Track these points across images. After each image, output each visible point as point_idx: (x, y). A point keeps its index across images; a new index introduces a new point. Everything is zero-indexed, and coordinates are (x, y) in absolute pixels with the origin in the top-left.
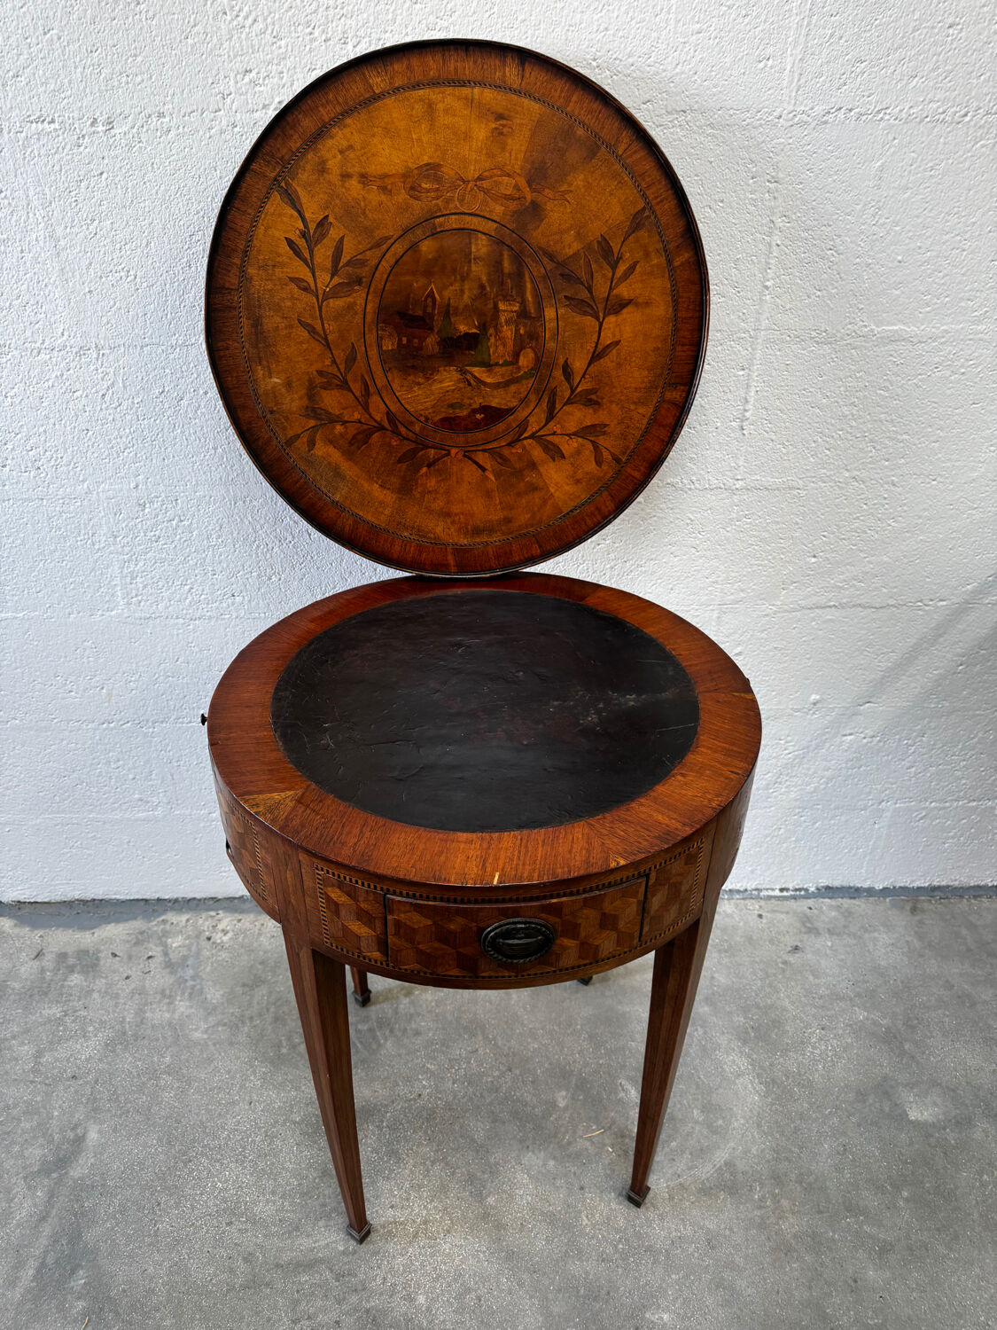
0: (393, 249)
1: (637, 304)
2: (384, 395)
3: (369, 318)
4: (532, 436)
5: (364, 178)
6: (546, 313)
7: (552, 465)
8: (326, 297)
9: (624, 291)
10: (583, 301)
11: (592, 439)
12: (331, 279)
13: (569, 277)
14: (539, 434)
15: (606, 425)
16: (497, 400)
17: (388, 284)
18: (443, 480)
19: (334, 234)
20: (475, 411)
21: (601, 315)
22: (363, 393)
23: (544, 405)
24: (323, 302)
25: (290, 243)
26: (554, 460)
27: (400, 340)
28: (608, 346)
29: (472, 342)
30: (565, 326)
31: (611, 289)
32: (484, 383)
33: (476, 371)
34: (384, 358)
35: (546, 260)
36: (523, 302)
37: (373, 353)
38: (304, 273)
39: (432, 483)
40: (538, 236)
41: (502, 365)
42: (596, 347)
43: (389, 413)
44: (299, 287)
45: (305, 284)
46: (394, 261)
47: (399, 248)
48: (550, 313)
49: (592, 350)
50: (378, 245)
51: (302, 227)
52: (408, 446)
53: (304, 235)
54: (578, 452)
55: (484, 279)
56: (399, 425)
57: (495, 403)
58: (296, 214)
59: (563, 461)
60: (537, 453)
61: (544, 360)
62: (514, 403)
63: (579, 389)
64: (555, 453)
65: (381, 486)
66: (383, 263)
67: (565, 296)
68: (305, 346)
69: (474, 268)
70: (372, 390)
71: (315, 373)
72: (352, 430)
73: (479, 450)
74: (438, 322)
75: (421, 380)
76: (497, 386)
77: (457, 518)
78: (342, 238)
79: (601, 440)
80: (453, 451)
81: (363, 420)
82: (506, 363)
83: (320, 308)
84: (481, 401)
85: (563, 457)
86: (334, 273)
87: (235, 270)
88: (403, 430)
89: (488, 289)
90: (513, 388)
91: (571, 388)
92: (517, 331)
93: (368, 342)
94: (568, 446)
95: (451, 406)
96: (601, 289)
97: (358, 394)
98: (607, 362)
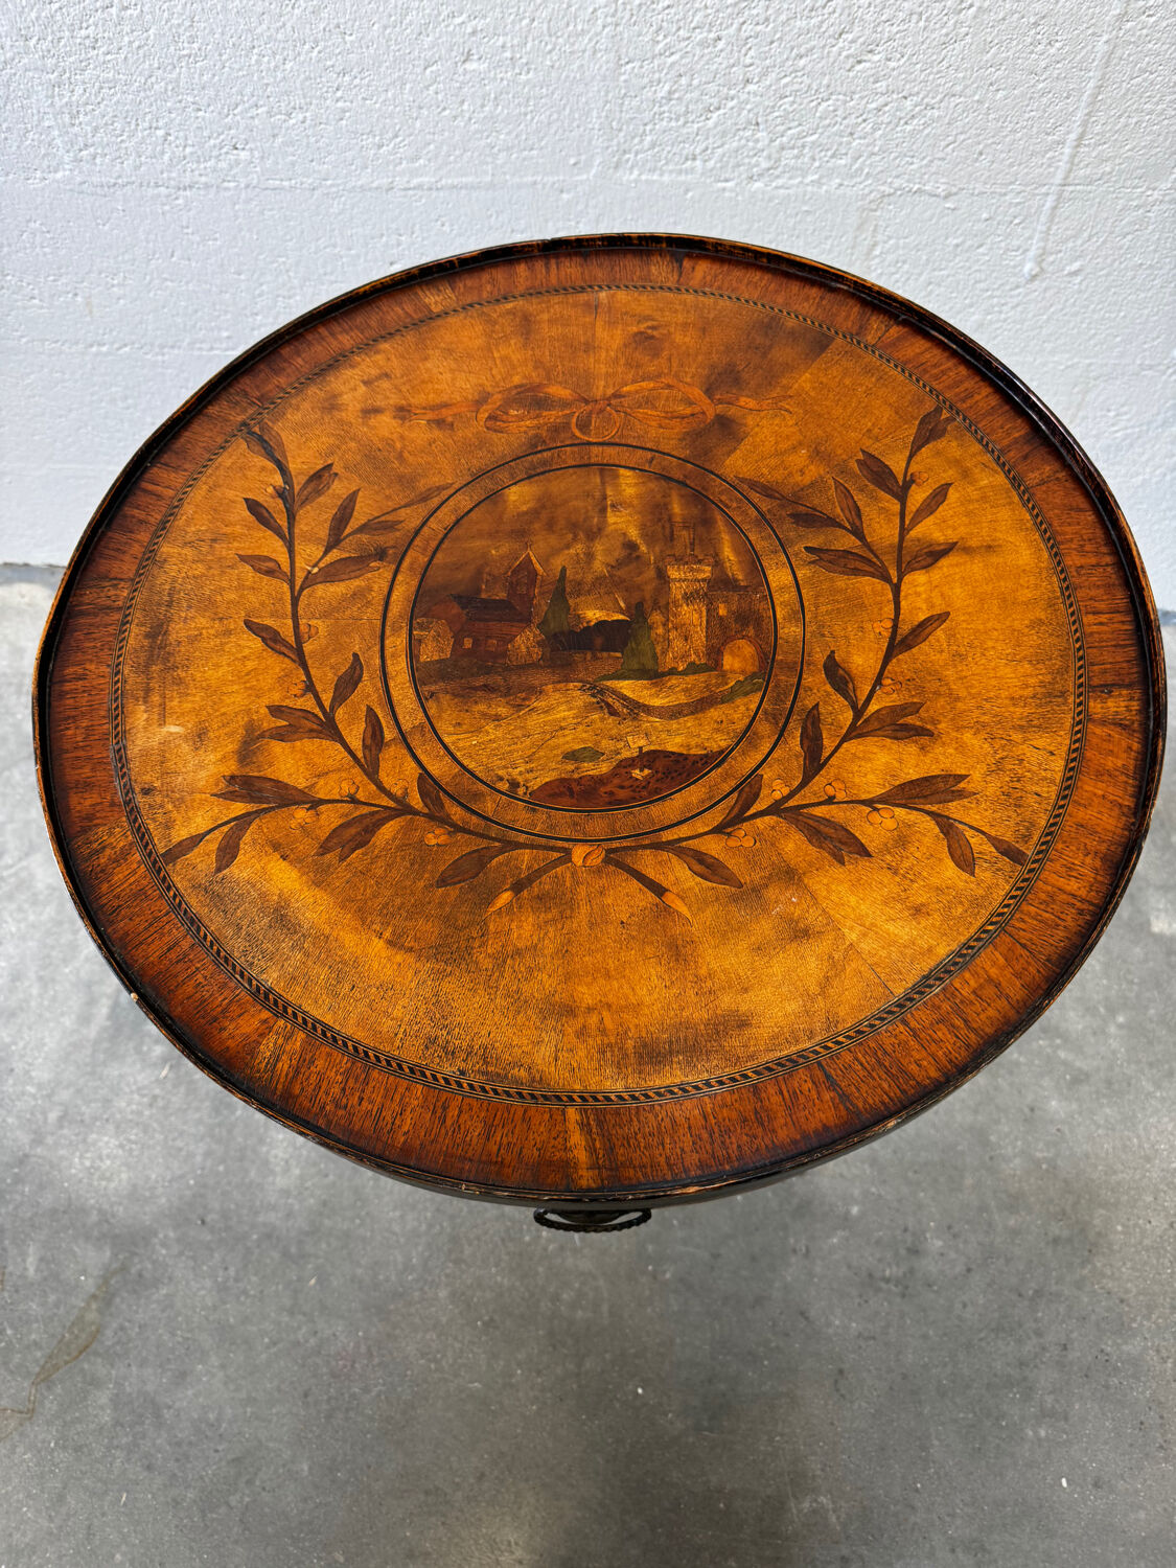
0: (451, 502)
1: (967, 550)
2: (415, 742)
3: (396, 609)
4: (775, 809)
5: (403, 412)
6: (770, 578)
7: (838, 871)
8: (310, 580)
9: (930, 530)
10: (847, 552)
11: (934, 808)
12: (326, 553)
13: (811, 519)
14: (791, 803)
15: (962, 777)
16: (678, 740)
17: (439, 555)
18: (554, 920)
19: (339, 489)
20: (631, 763)
21: (893, 574)
22: (369, 742)
23: (794, 742)
25: (253, 506)
26: (842, 863)
27: (458, 642)
28: (922, 625)
29: (612, 637)
30: (817, 597)
31: (904, 530)
32: (648, 710)
33: (627, 687)
34: (419, 676)
35: (755, 497)
36: (718, 563)
37: (399, 668)
38: (272, 548)
39: (525, 929)
40: (737, 463)
41: (684, 673)
42: (895, 627)
43: (425, 777)
44: (259, 570)
45: (271, 565)
46: (453, 518)
47: (464, 501)
48: (779, 577)
49: (887, 634)
50: (424, 499)
51: (278, 480)
52: (465, 845)
53: (280, 494)
54: (902, 840)
55: (634, 534)
56: (447, 802)
57: (674, 744)
58: (270, 465)
59: (864, 862)
60: (794, 845)
61: (779, 657)
62: (721, 742)
63: (873, 707)
64: (843, 846)
65: (390, 943)
66: (433, 523)
67: (806, 548)
68: (250, 665)
69: (611, 518)
70: (389, 734)
71: (264, 711)
72: (330, 818)
73: (645, 847)
74: (542, 604)
75: (502, 711)
76: (674, 713)
77: (593, 1020)
78: (354, 495)
79: (954, 809)
80: (579, 853)
81: (361, 796)
82: (693, 669)
83: (295, 601)
84: (642, 742)
85: (864, 852)
86: (334, 542)
88: (456, 813)
89: (643, 548)
90: (714, 713)
91: (854, 706)
92: (711, 612)
93: (388, 652)
94: (875, 829)
95: (572, 756)
96: (882, 529)
97: (356, 743)
98: (931, 652)
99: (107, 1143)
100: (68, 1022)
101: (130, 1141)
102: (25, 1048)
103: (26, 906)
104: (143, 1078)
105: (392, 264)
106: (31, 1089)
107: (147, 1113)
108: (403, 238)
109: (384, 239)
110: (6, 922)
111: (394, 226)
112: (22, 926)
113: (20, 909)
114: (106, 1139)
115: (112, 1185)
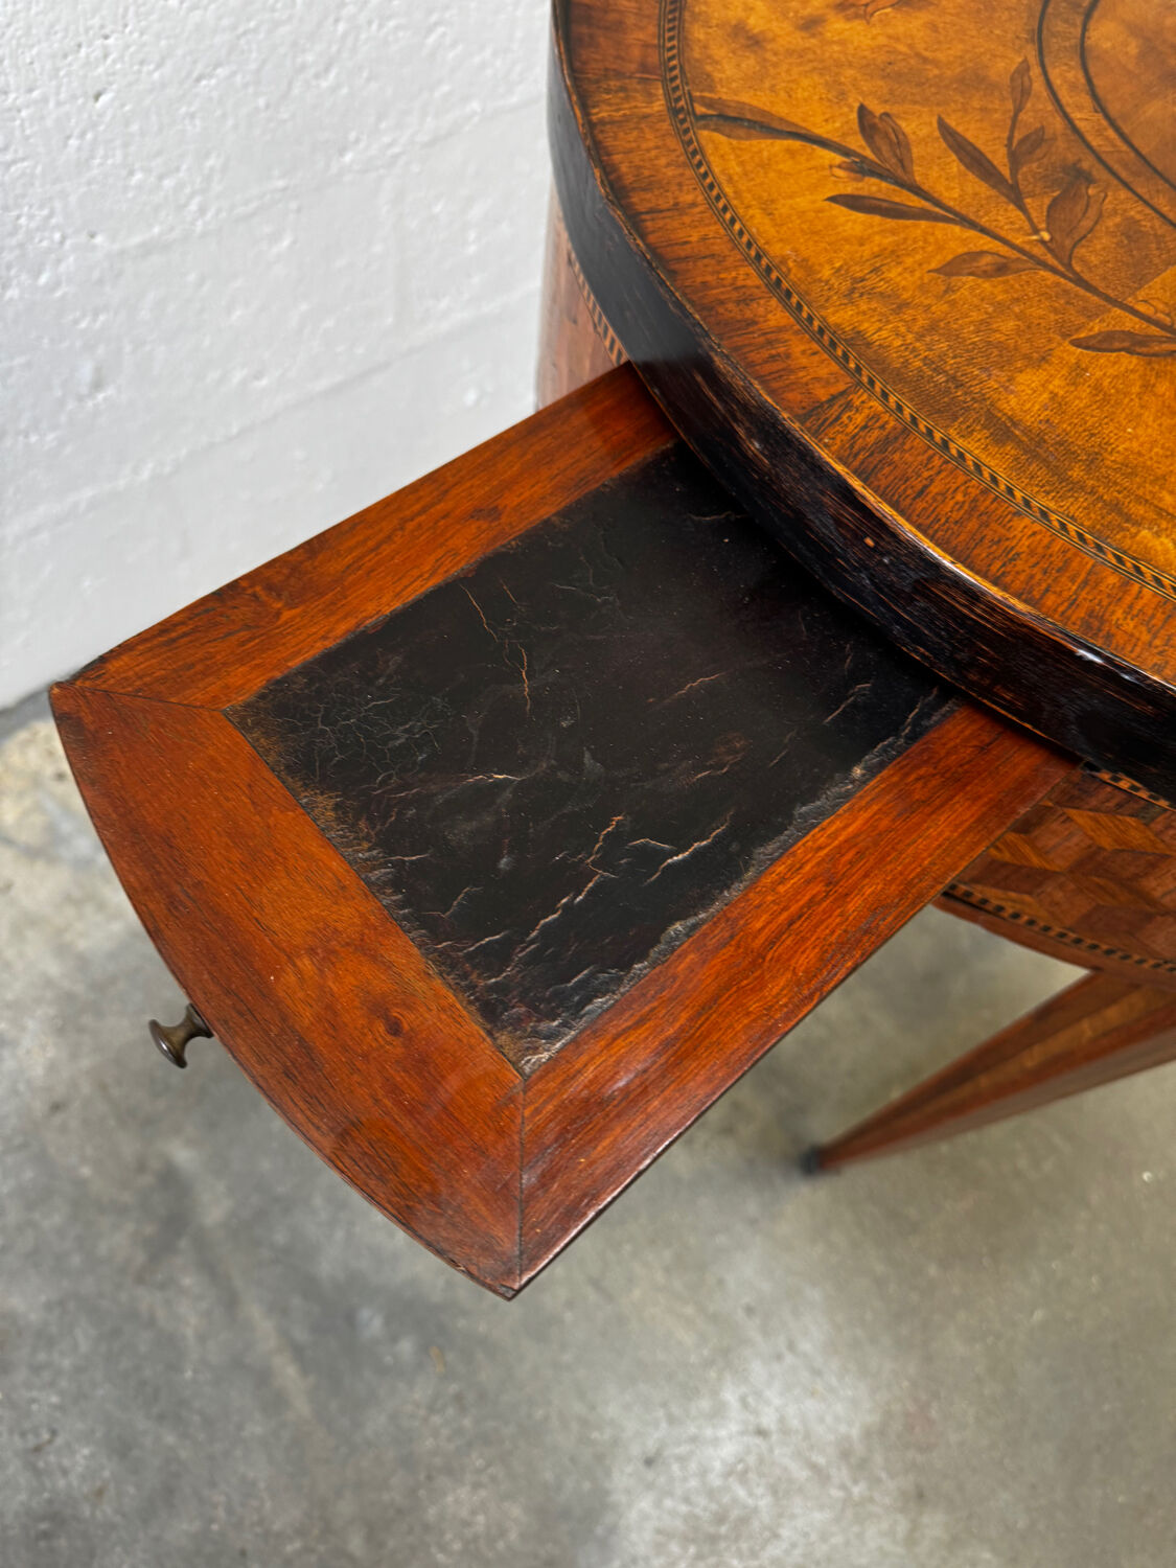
24: (1069, 266)
25: (853, 202)
38: (956, 239)
44: (986, 275)
45: (988, 259)
51: (838, 159)
53: (861, 168)
58: (796, 144)
66: (1076, 115)
78: (942, 125)
83: (1079, 281)
86: (1016, 196)
87: (799, 348)
99: (457, 1501)
100: (256, 1428)
101: (479, 1471)
102: (230, 1511)
103: (42, 1357)
104: (421, 1392)
105: (97, 97)
106: (291, 1548)
107: (467, 1422)
108: (111, 41)
109: (83, 51)
110: (34, 1401)
111: (96, 21)
112: (64, 1383)
113: (36, 1369)
114: (450, 1499)
115: (513, 1536)
